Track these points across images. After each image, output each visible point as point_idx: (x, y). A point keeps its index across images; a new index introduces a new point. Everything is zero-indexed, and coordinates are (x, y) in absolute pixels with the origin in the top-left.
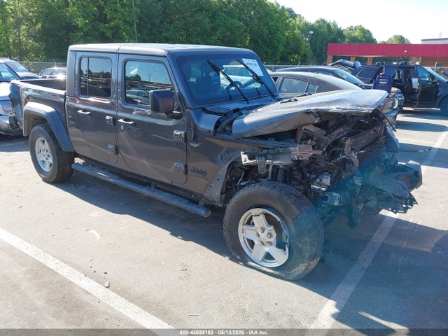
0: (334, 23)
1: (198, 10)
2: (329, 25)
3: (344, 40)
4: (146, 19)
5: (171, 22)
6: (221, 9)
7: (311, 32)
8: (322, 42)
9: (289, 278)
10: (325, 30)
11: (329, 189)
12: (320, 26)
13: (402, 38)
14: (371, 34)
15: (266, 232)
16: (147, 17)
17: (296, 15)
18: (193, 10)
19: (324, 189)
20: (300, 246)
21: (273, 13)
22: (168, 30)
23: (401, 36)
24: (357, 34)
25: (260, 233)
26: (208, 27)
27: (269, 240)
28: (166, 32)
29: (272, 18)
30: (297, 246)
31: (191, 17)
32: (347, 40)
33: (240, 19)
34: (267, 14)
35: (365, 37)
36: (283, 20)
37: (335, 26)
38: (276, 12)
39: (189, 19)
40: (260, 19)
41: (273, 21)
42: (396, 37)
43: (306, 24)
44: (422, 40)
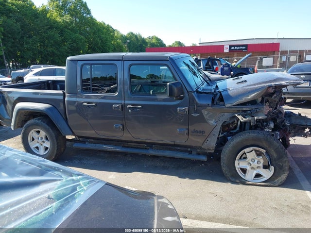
0: (139, 34)
1: (49, 28)
2: (136, 36)
3: (147, 45)
4: (9, 35)
5: (30, 37)
6: (66, 27)
7: (128, 41)
8: (134, 47)
9: (276, 185)
10: (134, 39)
11: (273, 130)
12: (131, 37)
13: (179, 43)
14: (162, 41)
15: (256, 161)
16: (9, 34)
17: (114, 30)
18: (45, 28)
19: (271, 131)
20: (281, 164)
21: (102, 29)
22: (27, 43)
23: (179, 42)
24: (154, 41)
25: (251, 163)
26: (59, 39)
27: (258, 165)
28: (26, 44)
29: (102, 32)
30: (279, 165)
31: (44, 32)
32: (149, 45)
33: (81, 34)
34: (99, 30)
35: (159, 43)
36: (109, 34)
37: (140, 36)
38: (104, 28)
39: (43, 34)
40: (94, 33)
41: (103, 34)
42: (176, 42)
43: (122, 36)
44: (200, 44)
